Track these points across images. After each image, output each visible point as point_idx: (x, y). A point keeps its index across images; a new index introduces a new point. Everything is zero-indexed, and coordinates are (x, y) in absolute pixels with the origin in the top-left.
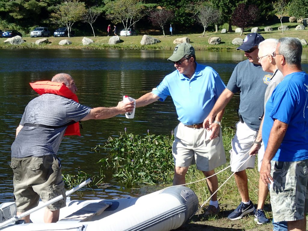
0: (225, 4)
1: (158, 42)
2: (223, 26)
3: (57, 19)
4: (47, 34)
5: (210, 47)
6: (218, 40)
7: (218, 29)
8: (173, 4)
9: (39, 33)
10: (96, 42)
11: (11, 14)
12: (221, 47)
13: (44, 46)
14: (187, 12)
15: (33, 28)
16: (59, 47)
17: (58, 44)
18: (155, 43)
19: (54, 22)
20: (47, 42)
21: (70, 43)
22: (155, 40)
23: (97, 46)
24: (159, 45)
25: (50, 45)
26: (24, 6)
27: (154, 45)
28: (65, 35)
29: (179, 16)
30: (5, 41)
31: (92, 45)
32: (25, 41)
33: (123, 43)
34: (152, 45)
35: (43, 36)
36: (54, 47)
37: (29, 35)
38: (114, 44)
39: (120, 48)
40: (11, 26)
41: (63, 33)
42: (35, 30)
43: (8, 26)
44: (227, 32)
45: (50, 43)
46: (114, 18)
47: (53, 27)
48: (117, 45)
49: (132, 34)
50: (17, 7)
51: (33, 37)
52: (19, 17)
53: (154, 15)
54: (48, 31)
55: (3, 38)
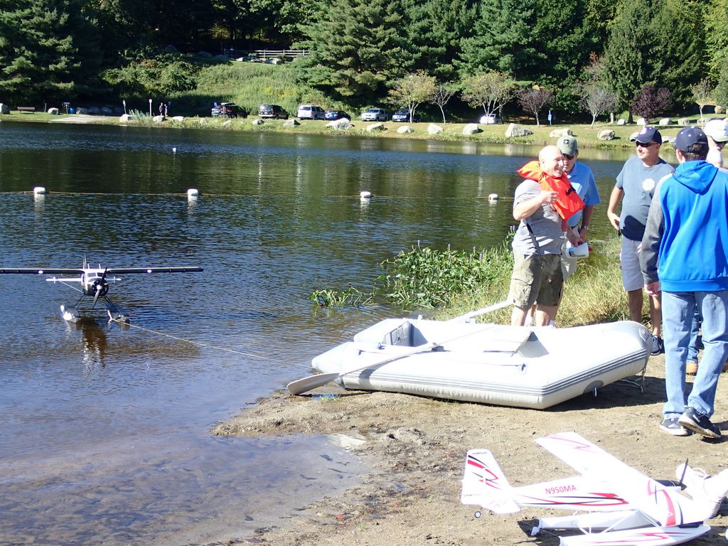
0: (625, 86)
1: (529, 134)
2: (622, 115)
3: (397, 98)
4: (383, 118)
5: (600, 143)
6: (610, 134)
7: (615, 119)
8: (554, 83)
9: (373, 116)
10: (446, 131)
11: (337, 89)
12: (614, 144)
13: (377, 134)
14: (573, 94)
15: (366, 108)
16: (397, 136)
17: (396, 132)
18: (525, 135)
19: (392, 103)
20: (381, 128)
21: (412, 131)
22: (525, 131)
23: (447, 136)
24: (530, 137)
25: (386, 132)
26: (354, 79)
27: (523, 138)
28: (407, 120)
29: (563, 99)
30: (327, 125)
31: (440, 135)
32: (353, 126)
33: (482, 134)
34: (520, 138)
35: (378, 119)
36: (391, 135)
37: (359, 117)
38: (470, 134)
39: (478, 139)
40: (338, 105)
41: (405, 117)
42: (368, 111)
43: (334, 105)
44: (625, 124)
45: (386, 129)
46: (472, 100)
47: (393, 109)
48: (474, 136)
49: (497, 122)
50: (346, 79)
51: (365, 121)
52: (348, 93)
53: (525, 97)
54: (386, 114)
55: (325, 121)
